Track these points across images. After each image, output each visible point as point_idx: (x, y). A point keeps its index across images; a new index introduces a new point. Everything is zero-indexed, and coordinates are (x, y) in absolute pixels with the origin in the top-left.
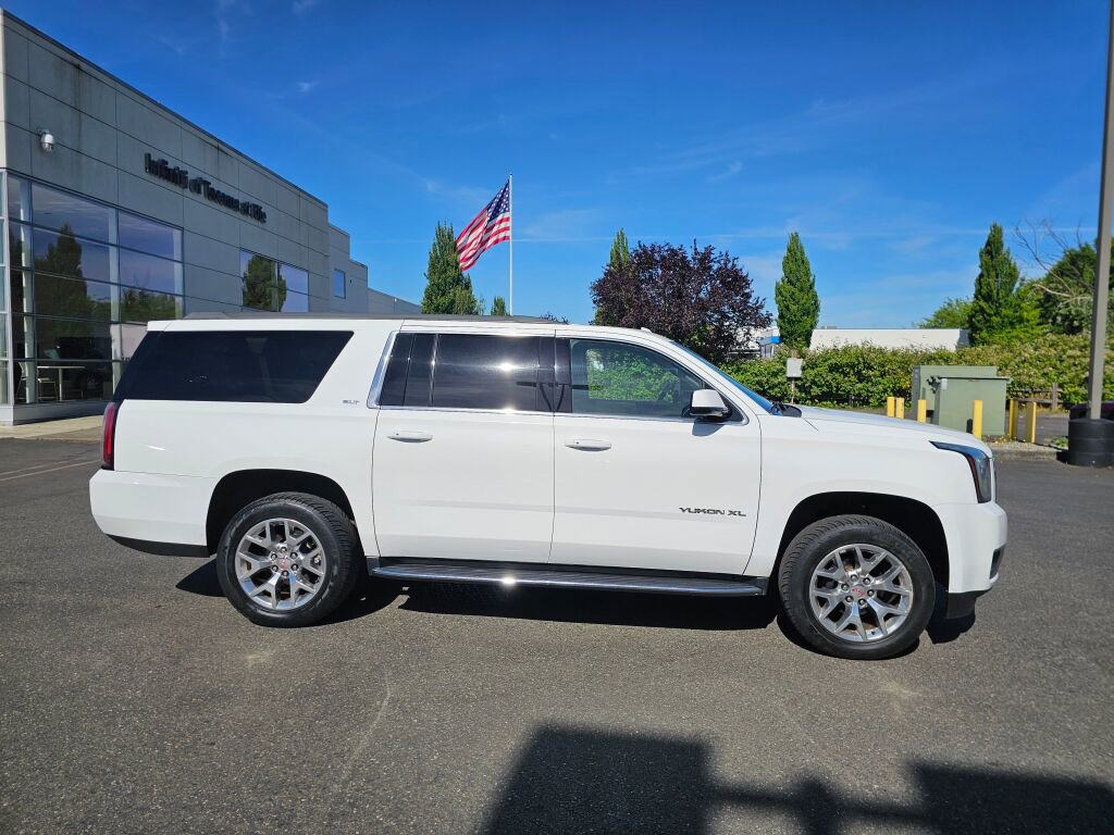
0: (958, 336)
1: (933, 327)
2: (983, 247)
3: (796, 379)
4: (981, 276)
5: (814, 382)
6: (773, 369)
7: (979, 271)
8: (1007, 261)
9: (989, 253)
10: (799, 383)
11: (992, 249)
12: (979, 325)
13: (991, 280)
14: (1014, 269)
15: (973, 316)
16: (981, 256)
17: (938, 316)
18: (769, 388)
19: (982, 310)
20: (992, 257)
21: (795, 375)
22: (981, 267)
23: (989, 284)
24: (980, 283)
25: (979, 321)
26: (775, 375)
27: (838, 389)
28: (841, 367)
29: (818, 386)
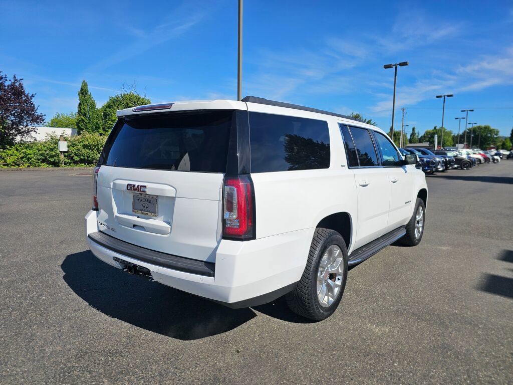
0: (71, 132)
1: (51, 127)
2: (80, 90)
3: (65, 152)
4: (80, 104)
5: (76, 154)
6: (51, 147)
7: (79, 102)
8: (91, 98)
9: (82, 94)
10: (66, 154)
11: (83, 92)
12: (82, 127)
13: (85, 107)
14: (95, 103)
15: (79, 123)
16: (79, 95)
17: (53, 121)
18: (49, 157)
19: (83, 121)
20: (84, 97)
21: (64, 150)
22: (80, 100)
23: (84, 109)
24: (80, 108)
25: (82, 125)
26: (52, 150)
27: (88, 157)
28: (90, 146)
29: (77, 156)
